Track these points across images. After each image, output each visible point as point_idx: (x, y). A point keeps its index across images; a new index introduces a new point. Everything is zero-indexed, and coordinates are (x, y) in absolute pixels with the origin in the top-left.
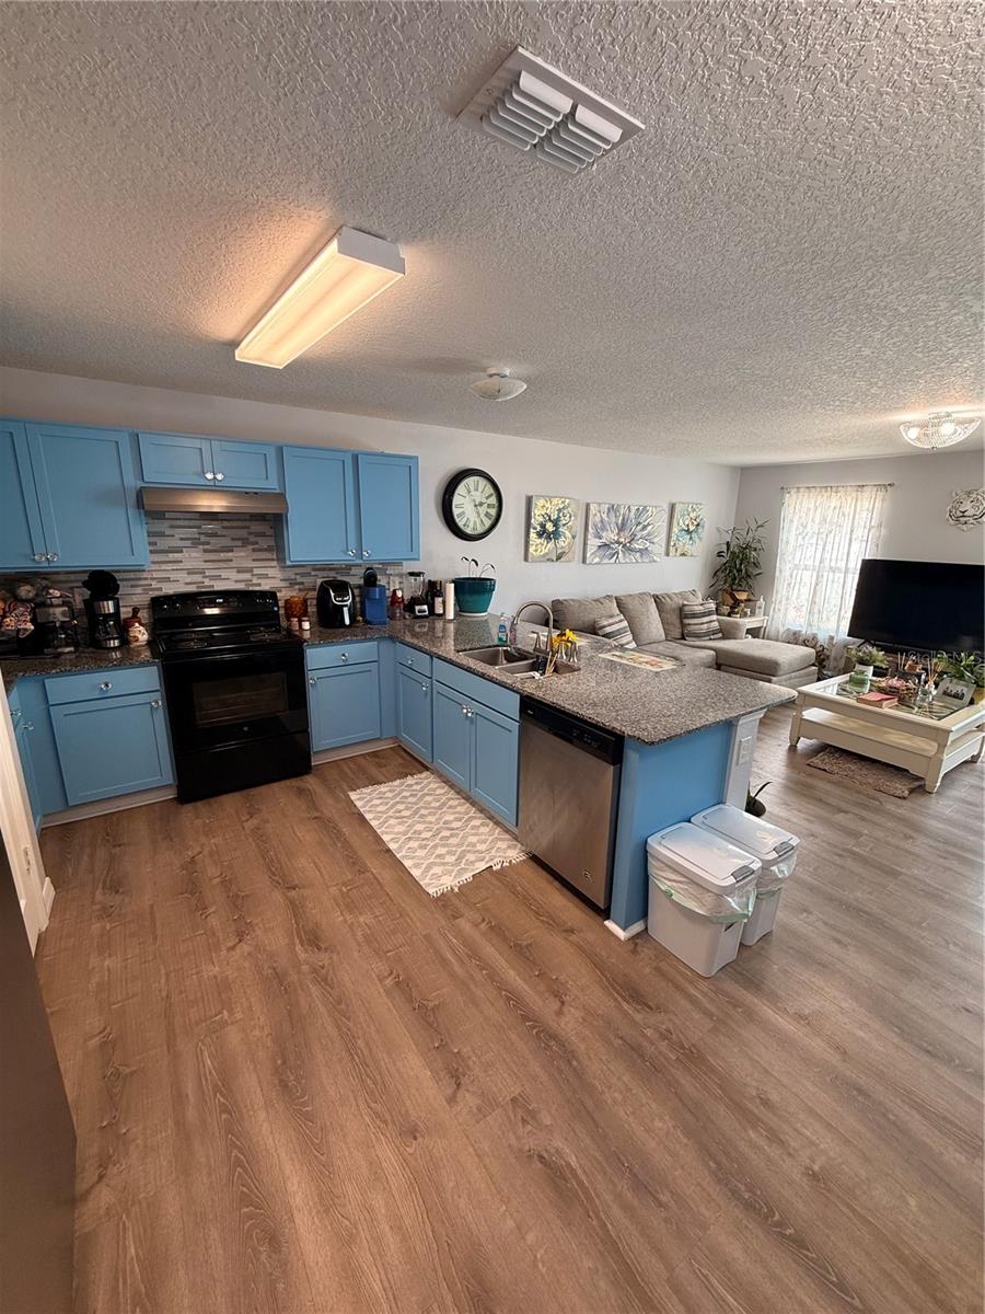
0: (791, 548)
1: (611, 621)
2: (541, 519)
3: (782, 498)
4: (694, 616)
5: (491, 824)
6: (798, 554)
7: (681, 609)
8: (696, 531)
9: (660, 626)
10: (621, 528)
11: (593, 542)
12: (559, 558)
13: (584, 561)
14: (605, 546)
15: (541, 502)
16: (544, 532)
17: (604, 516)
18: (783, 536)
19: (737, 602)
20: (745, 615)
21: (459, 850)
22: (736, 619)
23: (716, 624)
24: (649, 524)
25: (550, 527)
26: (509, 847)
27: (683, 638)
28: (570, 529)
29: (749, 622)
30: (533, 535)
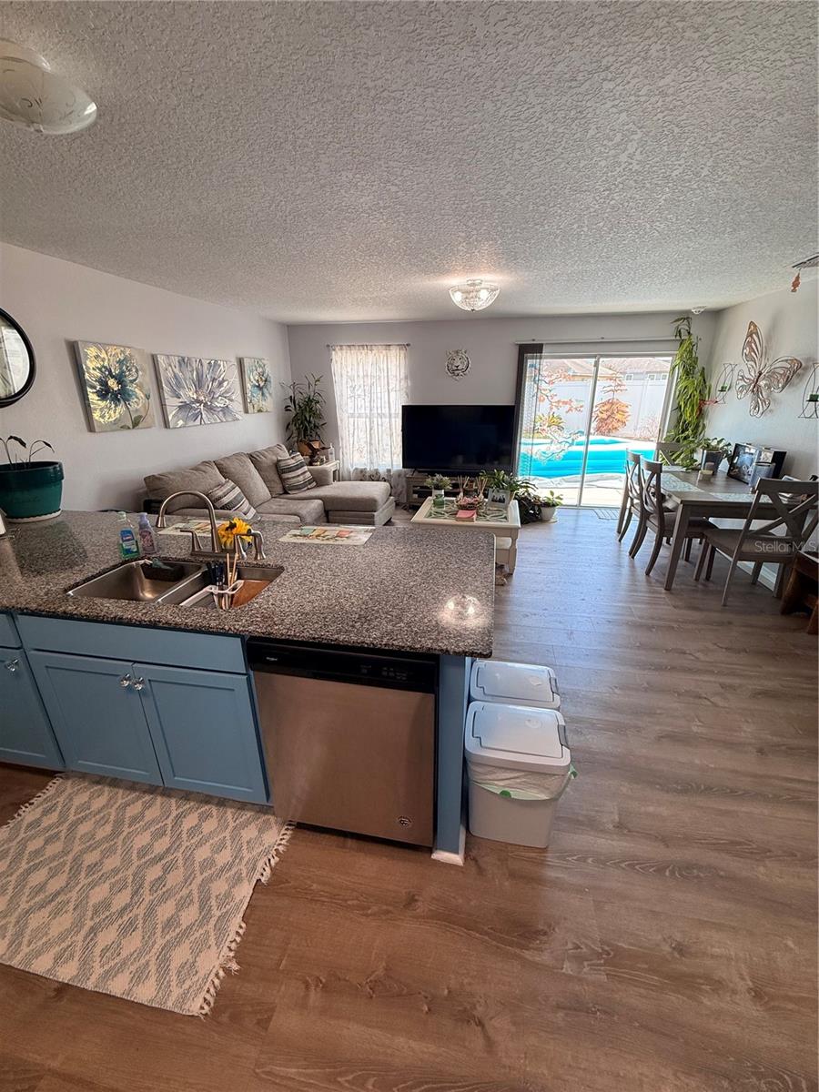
0: (345, 398)
1: (224, 490)
2: (98, 373)
3: (330, 355)
4: (291, 469)
5: (214, 810)
6: (350, 405)
7: (277, 464)
8: (265, 386)
9: (264, 484)
10: (199, 384)
11: (172, 403)
12: (136, 424)
13: (166, 424)
14: (184, 407)
15: (92, 351)
16: (107, 392)
17: (177, 371)
18: (337, 388)
19: (314, 451)
20: (322, 462)
21: (194, 887)
22: (318, 467)
23: (308, 474)
24: (223, 381)
25: (112, 383)
27: (286, 493)
28: (141, 387)
29: (330, 467)
30: (93, 397)
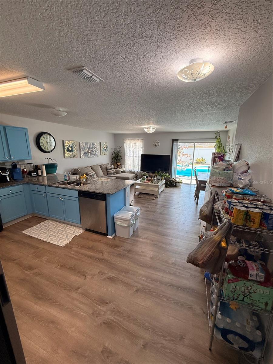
0: (127, 152)
1: (91, 172)
2: (67, 146)
3: (124, 141)
4: (110, 169)
6: (129, 154)
7: (106, 168)
8: (107, 149)
9: (102, 172)
10: (89, 148)
11: (82, 152)
12: (74, 157)
13: (81, 157)
14: (85, 153)
15: (67, 142)
16: (69, 150)
17: (84, 145)
18: (125, 149)
19: (118, 165)
20: (120, 168)
22: (118, 169)
23: (115, 171)
24: (95, 148)
25: (70, 148)
26: (79, 230)
27: (108, 175)
28: (76, 149)
29: (122, 170)
30: (66, 151)
